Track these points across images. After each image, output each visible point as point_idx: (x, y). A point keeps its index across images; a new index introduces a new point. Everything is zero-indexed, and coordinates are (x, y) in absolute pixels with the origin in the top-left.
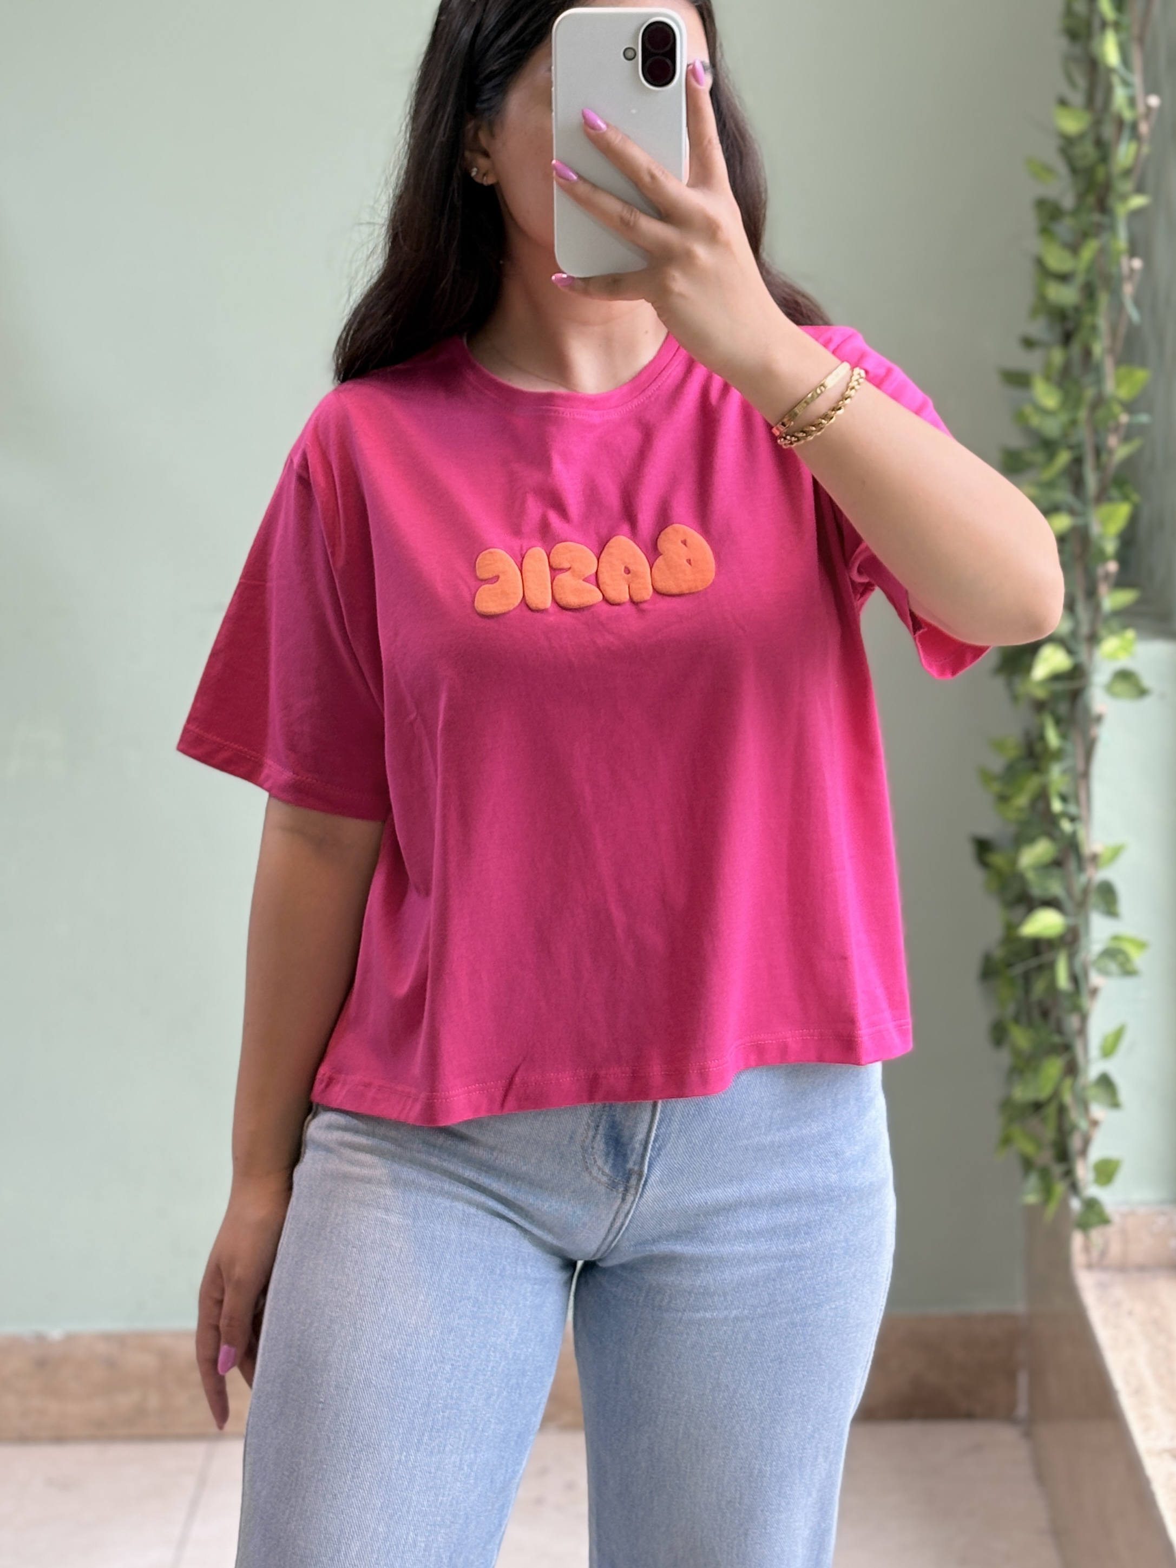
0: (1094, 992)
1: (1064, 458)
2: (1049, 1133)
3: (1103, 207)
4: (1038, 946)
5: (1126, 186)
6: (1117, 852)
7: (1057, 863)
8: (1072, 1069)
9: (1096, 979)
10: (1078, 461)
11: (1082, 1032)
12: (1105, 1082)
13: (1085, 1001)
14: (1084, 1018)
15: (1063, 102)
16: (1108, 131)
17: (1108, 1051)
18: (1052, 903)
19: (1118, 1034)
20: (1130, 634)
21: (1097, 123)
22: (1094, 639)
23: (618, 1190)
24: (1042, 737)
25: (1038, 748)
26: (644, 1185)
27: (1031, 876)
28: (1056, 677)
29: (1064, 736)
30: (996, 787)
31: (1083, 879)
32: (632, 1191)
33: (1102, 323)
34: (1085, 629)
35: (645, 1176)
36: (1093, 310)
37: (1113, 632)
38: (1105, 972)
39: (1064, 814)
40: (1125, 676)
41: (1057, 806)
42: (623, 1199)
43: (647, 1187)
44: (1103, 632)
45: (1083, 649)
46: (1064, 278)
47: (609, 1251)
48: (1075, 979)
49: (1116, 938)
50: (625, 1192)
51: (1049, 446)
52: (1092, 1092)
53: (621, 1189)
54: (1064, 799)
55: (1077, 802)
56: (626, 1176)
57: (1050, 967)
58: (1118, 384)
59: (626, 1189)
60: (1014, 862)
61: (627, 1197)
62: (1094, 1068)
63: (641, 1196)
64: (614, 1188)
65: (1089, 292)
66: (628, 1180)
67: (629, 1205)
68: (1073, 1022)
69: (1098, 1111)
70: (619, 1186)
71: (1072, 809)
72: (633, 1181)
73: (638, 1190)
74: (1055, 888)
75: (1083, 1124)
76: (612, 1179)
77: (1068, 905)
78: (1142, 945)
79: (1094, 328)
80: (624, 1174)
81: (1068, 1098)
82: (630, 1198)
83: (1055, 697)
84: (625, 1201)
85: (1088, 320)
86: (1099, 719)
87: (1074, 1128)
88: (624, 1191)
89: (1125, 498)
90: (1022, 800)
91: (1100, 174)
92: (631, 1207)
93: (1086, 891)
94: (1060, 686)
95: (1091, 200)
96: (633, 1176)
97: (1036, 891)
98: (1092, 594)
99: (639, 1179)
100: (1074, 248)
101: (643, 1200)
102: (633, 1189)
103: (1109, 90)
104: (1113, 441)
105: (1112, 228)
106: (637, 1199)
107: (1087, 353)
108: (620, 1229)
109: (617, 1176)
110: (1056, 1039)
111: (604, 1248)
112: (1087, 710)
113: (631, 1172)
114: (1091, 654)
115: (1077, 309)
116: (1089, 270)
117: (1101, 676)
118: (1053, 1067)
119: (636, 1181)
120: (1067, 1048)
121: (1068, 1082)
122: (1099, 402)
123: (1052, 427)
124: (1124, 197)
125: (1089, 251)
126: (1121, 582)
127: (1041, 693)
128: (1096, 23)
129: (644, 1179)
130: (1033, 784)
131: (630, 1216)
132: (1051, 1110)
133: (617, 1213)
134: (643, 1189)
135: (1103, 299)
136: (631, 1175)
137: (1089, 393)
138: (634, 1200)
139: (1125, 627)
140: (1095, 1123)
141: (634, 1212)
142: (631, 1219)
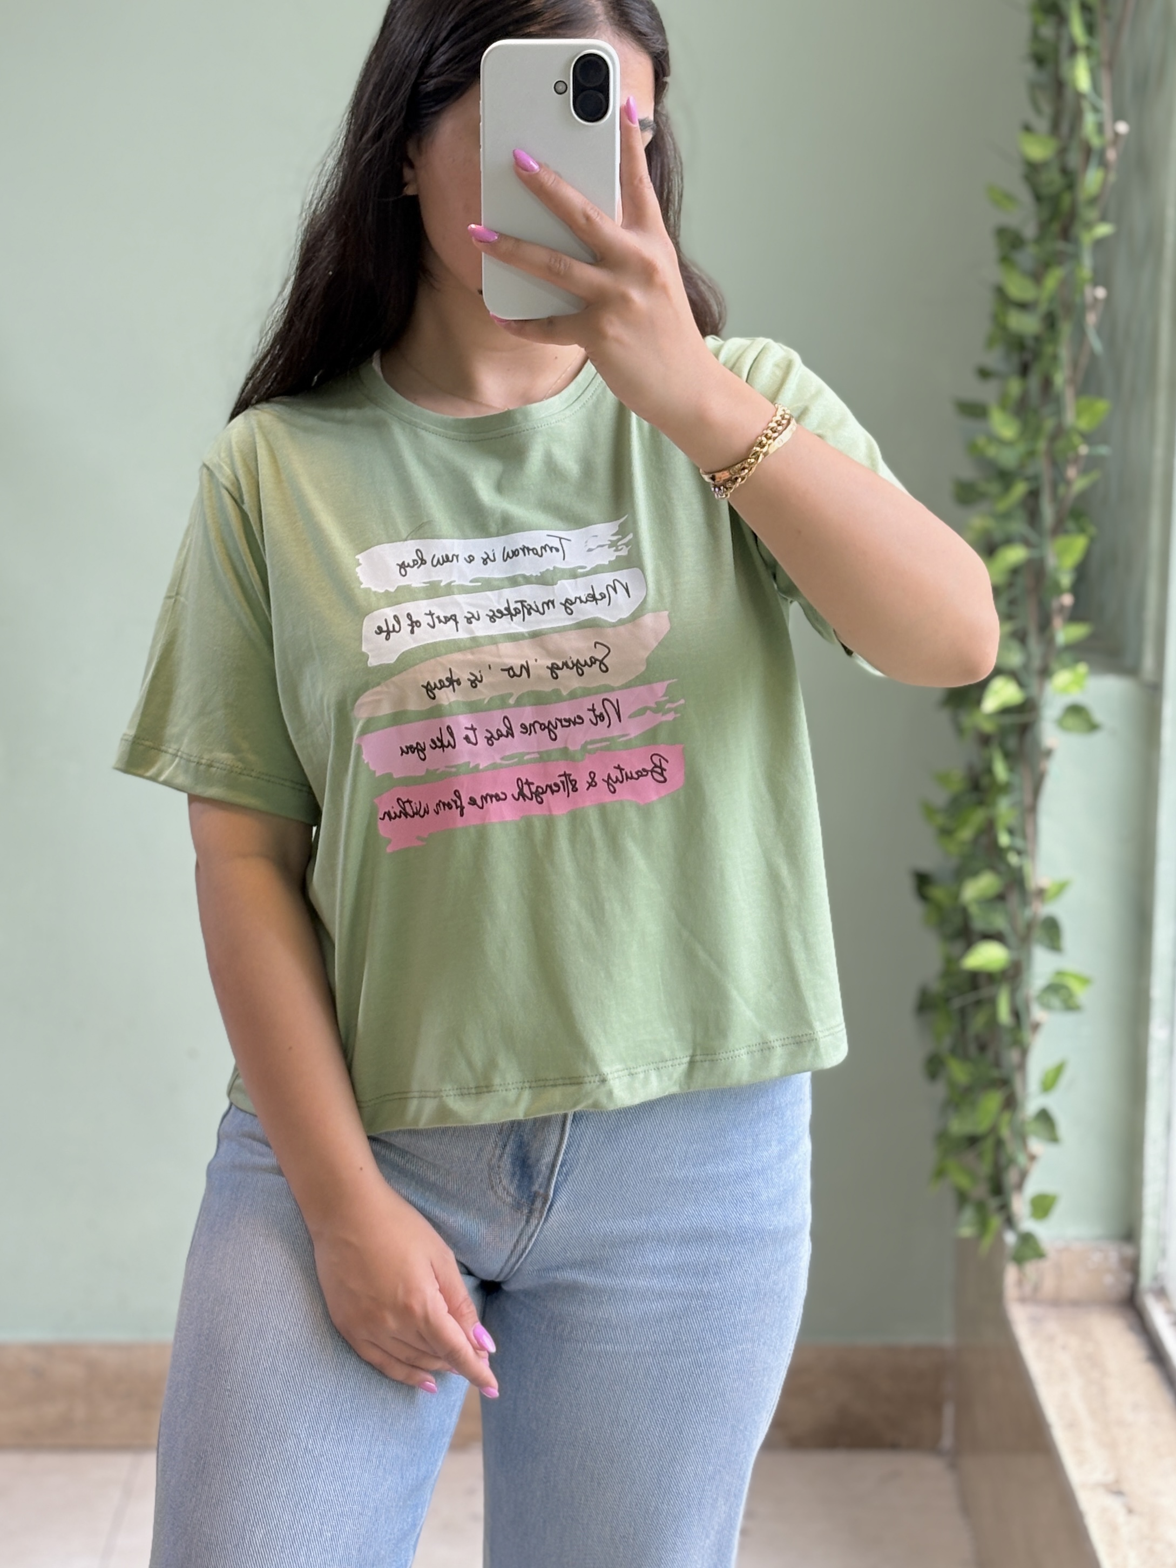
0: (1036, 1027)
1: (1020, 489)
2: (985, 1168)
3: (1066, 234)
4: (977, 979)
5: (1091, 214)
6: (1062, 887)
7: (1001, 897)
8: (1011, 1103)
9: (1038, 1013)
10: (1034, 495)
11: (1022, 1066)
12: (1044, 1117)
13: (1026, 1034)
14: (1024, 1052)
15: (1028, 129)
16: (1074, 159)
17: (1049, 1085)
18: (996, 937)
19: (1059, 1070)
20: (1082, 668)
21: (1062, 151)
22: (1045, 673)
23: (523, 1212)
24: (989, 771)
25: (985, 781)
26: (549, 1210)
27: (974, 910)
28: (1006, 711)
29: (1011, 769)
30: (940, 820)
31: (1028, 913)
32: (537, 1214)
33: (1064, 352)
34: (1036, 663)
35: (550, 1200)
36: (1054, 340)
37: (1065, 666)
38: (1047, 1007)
39: (1011, 848)
40: (1076, 710)
41: (1004, 839)
42: (527, 1222)
43: (552, 1211)
44: (1054, 665)
45: (1034, 682)
46: (1023, 306)
47: (512, 1274)
48: (1016, 1014)
49: (1060, 973)
50: (530, 1215)
51: (1005, 477)
52: (1031, 1127)
53: (526, 1211)
54: (1011, 832)
55: (1024, 836)
56: (531, 1198)
57: (992, 1002)
58: (1079, 414)
59: (531, 1212)
60: (956, 896)
61: (531, 1220)
62: (1033, 1103)
63: (546, 1220)
64: (518, 1209)
65: (1051, 321)
66: (533, 1203)
67: (533, 1228)
68: (1013, 1056)
69: (1036, 1145)
70: (524, 1208)
71: (1019, 843)
72: (538, 1204)
73: (543, 1213)
74: (999, 922)
75: (1022, 1159)
76: (517, 1200)
77: (1012, 939)
78: (1085, 981)
79: (1055, 358)
80: (529, 1196)
81: (1005, 1132)
82: (534, 1222)
83: (1003, 732)
84: (529, 1224)
85: (1048, 349)
86: (1048, 753)
87: (1012, 1161)
88: (528, 1213)
89: (1082, 530)
90: (966, 834)
91: (1066, 200)
92: (534, 1231)
93: (1030, 926)
94: (1008, 720)
95: (1056, 227)
96: (538, 1199)
97: (979, 924)
98: (1045, 626)
99: (544, 1203)
100: (1037, 277)
101: (548, 1225)
102: (538, 1212)
103: (1078, 116)
104: (1071, 472)
105: (1075, 257)
106: (541, 1223)
107: (1047, 383)
108: (524, 1251)
109: (522, 1197)
110: (995, 1074)
111: (507, 1270)
112: (1036, 743)
113: (536, 1195)
114: (1041, 688)
115: (1037, 339)
116: (1052, 300)
117: (1051, 710)
118: (992, 1101)
119: (541, 1204)
120: (1004, 1083)
121: (1006, 1117)
122: (1059, 432)
123: (1008, 458)
124: (1089, 226)
125: (1052, 280)
126: (1074, 616)
127: (988, 727)
128: (1064, 48)
129: (549, 1203)
130: (978, 817)
131: (533, 1240)
132: (988, 1145)
133: (521, 1235)
134: (548, 1213)
135: (1066, 329)
136: (536, 1197)
137: (1049, 424)
138: (539, 1223)
139: (1077, 661)
140: (1032, 1158)
141: (538, 1235)
142: (534, 1243)
